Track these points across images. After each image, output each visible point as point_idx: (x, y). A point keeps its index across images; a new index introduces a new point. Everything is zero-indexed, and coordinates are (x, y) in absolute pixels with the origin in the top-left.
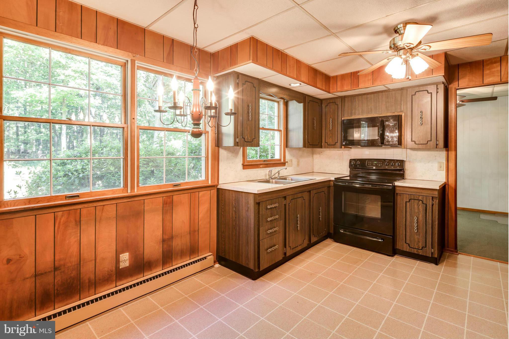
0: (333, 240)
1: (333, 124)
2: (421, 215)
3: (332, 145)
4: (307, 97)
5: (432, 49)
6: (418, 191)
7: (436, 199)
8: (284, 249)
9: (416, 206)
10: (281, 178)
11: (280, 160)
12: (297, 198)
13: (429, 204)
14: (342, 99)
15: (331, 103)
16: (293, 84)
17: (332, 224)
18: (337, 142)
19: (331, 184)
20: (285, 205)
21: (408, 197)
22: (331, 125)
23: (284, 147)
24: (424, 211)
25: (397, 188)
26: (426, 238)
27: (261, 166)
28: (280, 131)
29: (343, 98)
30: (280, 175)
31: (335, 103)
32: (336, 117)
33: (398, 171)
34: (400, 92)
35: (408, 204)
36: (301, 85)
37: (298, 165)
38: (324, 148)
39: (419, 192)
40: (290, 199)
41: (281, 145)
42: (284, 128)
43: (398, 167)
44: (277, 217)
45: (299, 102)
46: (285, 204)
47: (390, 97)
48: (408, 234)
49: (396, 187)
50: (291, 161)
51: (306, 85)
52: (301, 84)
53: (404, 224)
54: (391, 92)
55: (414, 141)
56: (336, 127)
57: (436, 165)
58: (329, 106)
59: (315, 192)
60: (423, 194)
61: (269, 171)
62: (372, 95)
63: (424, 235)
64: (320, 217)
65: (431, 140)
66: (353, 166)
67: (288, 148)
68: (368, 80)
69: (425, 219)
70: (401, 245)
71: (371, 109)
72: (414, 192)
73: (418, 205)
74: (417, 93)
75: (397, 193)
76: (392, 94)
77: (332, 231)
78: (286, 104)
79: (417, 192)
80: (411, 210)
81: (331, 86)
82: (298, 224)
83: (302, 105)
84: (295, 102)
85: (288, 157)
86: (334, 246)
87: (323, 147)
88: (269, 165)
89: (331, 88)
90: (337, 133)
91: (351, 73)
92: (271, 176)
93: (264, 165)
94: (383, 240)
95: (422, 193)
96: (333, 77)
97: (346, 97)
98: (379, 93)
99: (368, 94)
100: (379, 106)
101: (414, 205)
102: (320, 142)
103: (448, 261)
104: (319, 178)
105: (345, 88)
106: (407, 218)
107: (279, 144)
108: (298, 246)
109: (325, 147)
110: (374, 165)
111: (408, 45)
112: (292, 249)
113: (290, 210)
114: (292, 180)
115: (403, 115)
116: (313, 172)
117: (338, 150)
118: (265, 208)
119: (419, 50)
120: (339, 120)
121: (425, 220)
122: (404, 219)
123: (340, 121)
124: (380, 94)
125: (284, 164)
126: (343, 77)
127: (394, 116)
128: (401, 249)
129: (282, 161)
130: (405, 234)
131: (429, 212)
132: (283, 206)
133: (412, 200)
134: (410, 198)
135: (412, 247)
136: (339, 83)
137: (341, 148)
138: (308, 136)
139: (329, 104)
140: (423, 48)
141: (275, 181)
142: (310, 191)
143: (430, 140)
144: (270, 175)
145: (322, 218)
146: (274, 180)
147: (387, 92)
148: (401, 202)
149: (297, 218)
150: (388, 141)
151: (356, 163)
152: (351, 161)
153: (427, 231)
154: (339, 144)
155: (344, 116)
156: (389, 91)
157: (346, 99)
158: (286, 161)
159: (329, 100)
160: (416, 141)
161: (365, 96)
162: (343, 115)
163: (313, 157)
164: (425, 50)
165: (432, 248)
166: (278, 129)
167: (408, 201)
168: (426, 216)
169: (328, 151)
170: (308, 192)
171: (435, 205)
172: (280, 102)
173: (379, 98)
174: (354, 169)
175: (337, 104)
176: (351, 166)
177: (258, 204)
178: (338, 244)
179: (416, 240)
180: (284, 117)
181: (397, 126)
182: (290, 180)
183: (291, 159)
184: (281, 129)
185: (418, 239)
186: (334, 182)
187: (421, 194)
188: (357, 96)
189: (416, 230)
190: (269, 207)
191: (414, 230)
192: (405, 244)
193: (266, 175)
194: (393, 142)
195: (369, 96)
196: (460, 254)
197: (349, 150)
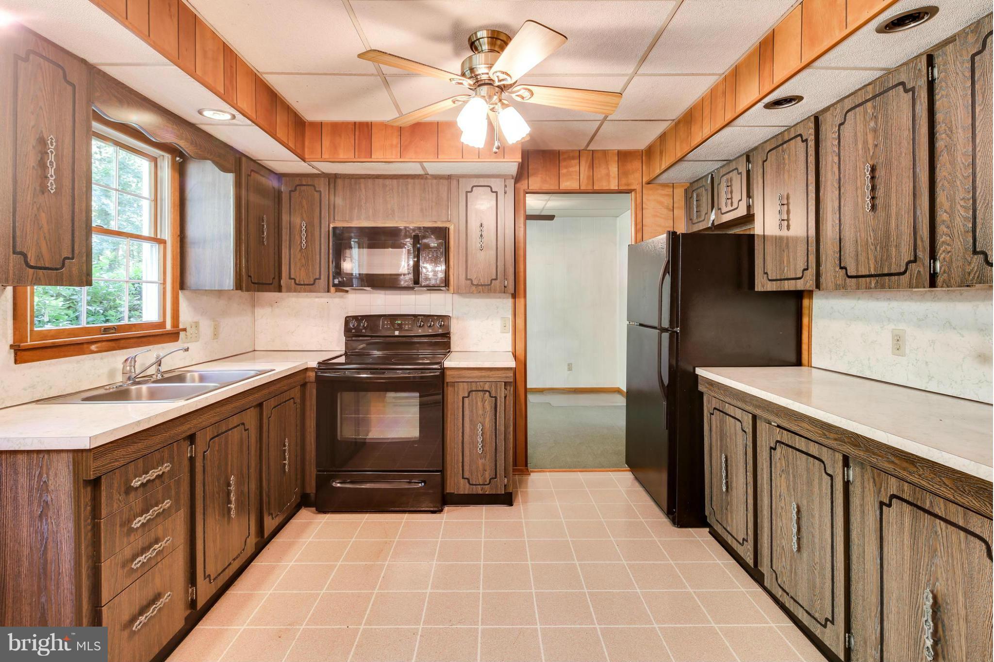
0: (314, 509)
1: (310, 237)
2: (487, 420)
3: (308, 285)
4: (244, 159)
5: (533, 101)
6: (484, 373)
7: (510, 386)
8: (190, 590)
9: (480, 404)
10: (166, 376)
11: (162, 325)
12: (226, 431)
13: (500, 397)
14: (331, 180)
15: (304, 185)
16: (212, 112)
17: (312, 472)
18: (320, 279)
19: (309, 377)
20: (192, 460)
21: (466, 387)
22: (304, 238)
23: (173, 288)
24: (493, 411)
25: (448, 373)
26: (496, 461)
27: (93, 347)
28: (162, 242)
29: (333, 179)
30: (163, 368)
31: (312, 188)
32: (316, 221)
33: (439, 338)
34: (445, 182)
35: (466, 400)
36: (234, 121)
37: (216, 335)
38: (287, 292)
39: (484, 377)
40: (208, 440)
41: (164, 283)
42: (173, 235)
43: (440, 331)
44: (167, 504)
45: (225, 169)
46: (191, 457)
47: (428, 191)
48: (467, 459)
49: (445, 371)
50: (197, 325)
51: (250, 122)
52: (234, 117)
53: (460, 441)
54: (430, 181)
55: (470, 279)
56: (317, 243)
57: (497, 323)
58: (297, 192)
59: (272, 402)
60: (491, 380)
61: (126, 360)
62: (395, 181)
63: (494, 456)
64: (285, 464)
65: (496, 279)
66: (353, 331)
67: (185, 292)
68: (392, 146)
69: (494, 425)
70: (457, 485)
71: (393, 211)
72: (476, 377)
73: (483, 401)
74: (474, 188)
75: (447, 382)
76: (431, 184)
77: (311, 489)
78: (181, 171)
79: (481, 377)
80: (471, 411)
81: (307, 143)
82: (229, 502)
83: (230, 177)
84: (209, 166)
85: (186, 316)
86: (321, 524)
87: (284, 289)
88: (122, 341)
89: (306, 150)
90: (318, 256)
91: (355, 123)
92: (133, 375)
93: (104, 343)
94: (425, 482)
95: (489, 377)
96: (313, 125)
97: (340, 178)
98: (407, 178)
99: (386, 178)
100: (408, 205)
101: (477, 403)
102: (277, 278)
103: (523, 491)
104: (281, 367)
105: (342, 156)
106: (465, 428)
107: (156, 279)
108: (230, 564)
109: (289, 290)
110: (396, 326)
111: (502, 76)
112: (214, 579)
113: (208, 468)
114: (202, 379)
115: (452, 228)
116: (255, 350)
117: (317, 297)
118: (123, 489)
119: (514, 96)
120: (322, 226)
121: (494, 428)
122: (461, 431)
123: (324, 230)
124: (410, 181)
125: (173, 336)
126: (337, 128)
127: (436, 228)
128: (456, 493)
129: (169, 327)
130: (461, 461)
131: (499, 412)
132: (186, 463)
133: (474, 393)
134: (469, 390)
135: (474, 483)
136: (326, 142)
137: (328, 292)
138: (247, 261)
139: (298, 188)
140: (521, 93)
141: (149, 388)
142: (260, 405)
143: (494, 277)
144: (130, 371)
145: (289, 465)
146: (144, 387)
147: (422, 179)
148: (454, 398)
149: (229, 485)
150: (427, 279)
151: (359, 325)
152: (348, 320)
153: (498, 448)
154: (323, 282)
155: (334, 219)
156: (426, 178)
157: (339, 182)
158: (181, 327)
159: (298, 178)
160: (473, 280)
161: (381, 181)
162: (332, 217)
163: (253, 313)
164: (523, 98)
165: (505, 477)
166: (153, 236)
167: (466, 395)
168: (496, 419)
169: (294, 299)
170: (255, 407)
171: (509, 397)
172: (158, 160)
173: (407, 189)
174: (354, 338)
175: (317, 189)
176: (347, 330)
177: (95, 484)
178: (328, 516)
179: (481, 467)
180: (174, 204)
181: (442, 250)
182: (197, 378)
183: (195, 320)
184: (163, 237)
185: (484, 465)
186: (316, 373)
187: (488, 380)
188: (364, 178)
189: (480, 449)
190: (136, 483)
191: (477, 451)
192: (462, 481)
193: (112, 373)
194: (436, 280)
195: (388, 182)
196: (532, 472)
197: (342, 297)
